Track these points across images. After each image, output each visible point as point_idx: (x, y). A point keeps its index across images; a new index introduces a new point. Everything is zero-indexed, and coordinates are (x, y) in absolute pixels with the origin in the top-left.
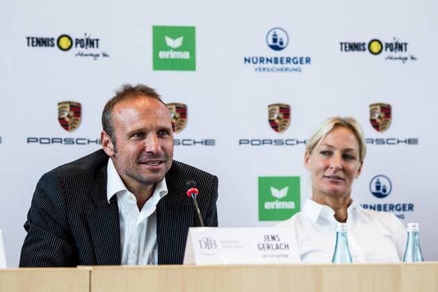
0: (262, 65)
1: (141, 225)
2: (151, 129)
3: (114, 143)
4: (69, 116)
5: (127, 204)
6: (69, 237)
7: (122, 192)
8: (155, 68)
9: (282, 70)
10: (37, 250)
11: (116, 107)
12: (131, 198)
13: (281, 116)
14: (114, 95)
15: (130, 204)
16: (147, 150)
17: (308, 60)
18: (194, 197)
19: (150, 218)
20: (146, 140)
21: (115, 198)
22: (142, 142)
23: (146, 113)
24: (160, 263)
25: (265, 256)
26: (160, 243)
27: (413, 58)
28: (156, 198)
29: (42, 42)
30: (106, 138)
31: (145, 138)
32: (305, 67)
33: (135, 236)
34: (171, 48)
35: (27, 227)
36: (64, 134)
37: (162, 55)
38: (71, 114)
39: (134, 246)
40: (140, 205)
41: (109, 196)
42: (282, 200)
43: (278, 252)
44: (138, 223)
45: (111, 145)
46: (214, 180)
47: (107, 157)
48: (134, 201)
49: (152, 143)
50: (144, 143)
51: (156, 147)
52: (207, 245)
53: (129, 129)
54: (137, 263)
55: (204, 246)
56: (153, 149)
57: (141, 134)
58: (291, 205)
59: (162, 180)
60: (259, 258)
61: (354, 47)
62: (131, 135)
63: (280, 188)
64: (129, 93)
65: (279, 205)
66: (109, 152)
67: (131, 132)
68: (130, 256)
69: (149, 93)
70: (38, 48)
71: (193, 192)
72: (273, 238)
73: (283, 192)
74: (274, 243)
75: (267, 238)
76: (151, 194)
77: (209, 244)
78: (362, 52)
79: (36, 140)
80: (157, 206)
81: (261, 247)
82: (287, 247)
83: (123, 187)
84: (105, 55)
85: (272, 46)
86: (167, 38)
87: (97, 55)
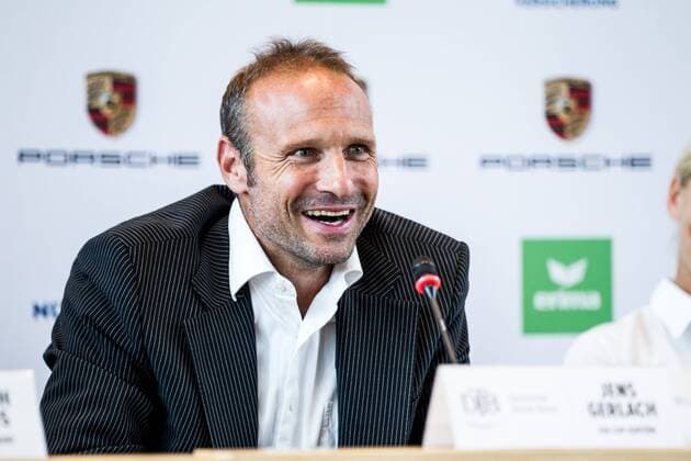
2: (334, 142)
3: (249, 166)
5: (274, 305)
7: (265, 276)
10: (72, 409)
11: (256, 89)
12: (285, 290)
14: (251, 59)
15: (281, 301)
16: (321, 186)
18: (433, 297)
19: (324, 330)
20: (320, 164)
21: (245, 290)
22: (311, 168)
23: (323, 107)
25: (605, 430)
28: (338, 286)
30: (230, 153)
31: (319, 160)
33: (293, 370)
35: (50, 358)
39: (289, 394)
40: (304, 304)
42: (577, 287)
44: (298, 345)
45: (240, 168)
46: (461, 251)
48: (291, 295)
49: (333, 174)
50: (316, 172)
51: (343, 184)
52: (478, 405)
53: (285, 140)
55: (471, 404)
56: (335, 187)
57: (310, 151)
58: (592, 301)
60: (590, 435)
62: (289, 151)
63: (567, 261)
64: (285, 57)
65: (567, 301)
67: (288, 147)
68: (281, 417)
69: (328, 60)
71: (428, 283)
72: (622, 390)
73: (575, 272)
74: (623, 401)
75: (608, 389)
77: (482, 402)
80: (341, 303)
81: (596, 411)
82: (652, 409)
83: (267, 266)
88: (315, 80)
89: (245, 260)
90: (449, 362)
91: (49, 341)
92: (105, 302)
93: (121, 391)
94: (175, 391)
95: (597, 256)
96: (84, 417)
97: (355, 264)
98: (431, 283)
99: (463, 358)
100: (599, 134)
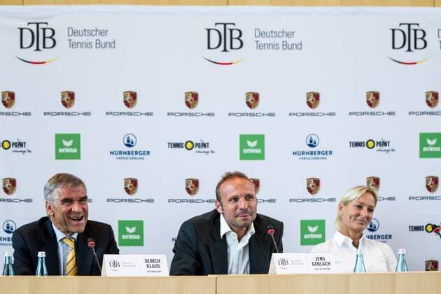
0: (303, 156)
1: (240, 251)
2: (242, 196)
3: (222, 205)
4: (192, 187)
5: (232, 239)
6: (198, 257)
7: (230, 232)
8: (241, 159)
9: (315, 158)
10: (180, 264)
11: (222, 185)
12: (234, 236)
13: (314, 185)
14: (221, 179)
17: (331, 153)
18: (272, 235)
19: (245, 248)
21: (225, 236)
22: (236, 204)
24: (251, 273)
25: (316, 269)
26: (251, 261)
27: (393, 150)
28: (249, 236)
29: (177, 145)
30: (218, 203)
31: (238, 201)
32: (328, 156)
33: (236, 257)
34: (250, 147)
35: (174, 251)
36: (189, 197)
37: (245, 151)
39: (235, 262)
40: (239, 239)
41: (222, 235)
42: (315, 233)
43: (325, 267)
44: (238, 250)
45: (220, 207)
46: (282, 224)
47: (219, 214)
48: (236, 237)
49: (242, 203)
50: (238, 204)
54: (237, 273)
55: (281, 263)
56: (243, 207)
57: (236, 199)
58: (320, 236)
59: (251, 224)
60: (312, 270)
61: (358, 144)
62: (230, 200)
63: (313, 227)
64: (229, 177)
65: (312, 236)
66: (220, 210)
67: (230, 198)
68: (233, 268)
69: (240, 176)
70: (174, 149)
71: (271, 232)
72: (321, 259)
73: (315, 229)
74: (322, 262)
75: (317, 259)
76: (246, 233)
77: (284, 262)
78: (362, 148)
79: (173, 200)
80: (250, 240)
81: (314, 264)
82: (329, 264)
83: (230, 230)
84: (212, 152)
85: (309, 145)
86: (248, 142)
87: (208, 152)
88: (238, 181)
89: (224, 228)
90: (276, 252)
92: (188, 238)
94: (206, 261)
95: (321, 224)
96: (183, 266)
97: (252, 230)
99: (281, 251)
100: (322, 193)
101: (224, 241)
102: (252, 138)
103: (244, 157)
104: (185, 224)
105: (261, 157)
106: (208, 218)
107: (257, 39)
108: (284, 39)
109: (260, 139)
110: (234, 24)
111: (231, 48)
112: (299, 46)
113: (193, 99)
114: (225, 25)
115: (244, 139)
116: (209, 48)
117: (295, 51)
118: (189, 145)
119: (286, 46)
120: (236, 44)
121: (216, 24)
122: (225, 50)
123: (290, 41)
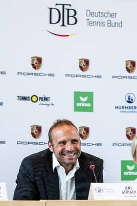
0: (123, 110)
5: (61, 171)
7: (59, 166)
8: (75, 111)
9: (132, 112)
11: (53, 130)
13: (132, 133)
16: (66, 149)
18: (93, 169)
21: (56, 169)
25: (125, 196)
28: (74, 170)
29: (24, 98)
30: (50, 144)
34: (82, 102)
35: (17, 182)
36: (34, 140)
37: (78, 105)
38: (37, 131)
42: (132, 171)
43: (132, 194)
45: (52, 147)
48: (64, 170)
50: (65, 146)
52: (99, 191)
53: (58, 141)
54: (66, 199)
55: (97, 191)
57: (64, 142)
58: (136, 173)
62: (59, 143)
65: (130, 173)
70: (23, 101)
71: (92, 167)
72: (129, 188)
73: (132, 168)
74: (129, 190)
75: (126, 188)
76: (72, 168)
77: (100, 190)
79: (21, 143)
81: (123, 192)
82: (135, 192)
84: (52, 104)
85: (127, 101)
86: (81, 97)
87: (49, 105)
91: (16, 178)
92: (27, 171)
93: (30, 189)
97: (78, 165)
98: (93, 167)
101: (55, 174)
102: (84, 94)
103: (77, 109)
104: (25, 160)
105: (90, 109)
106: (43, 155)
107: (88, 18)
108: (109, 18)
109: (90, 96)
110: (70, 5)
111: (68, 24)
112: (120, 24)
113: (37, 62)
114: (63, 5)
115: (77, 95)
116: (51, 23)
117: (117, 28)
118: (34, 99)
119: (110, 24)
120: (72, 20)
121: (57, 4)
122: (63, 25)
123: (113, 20)
